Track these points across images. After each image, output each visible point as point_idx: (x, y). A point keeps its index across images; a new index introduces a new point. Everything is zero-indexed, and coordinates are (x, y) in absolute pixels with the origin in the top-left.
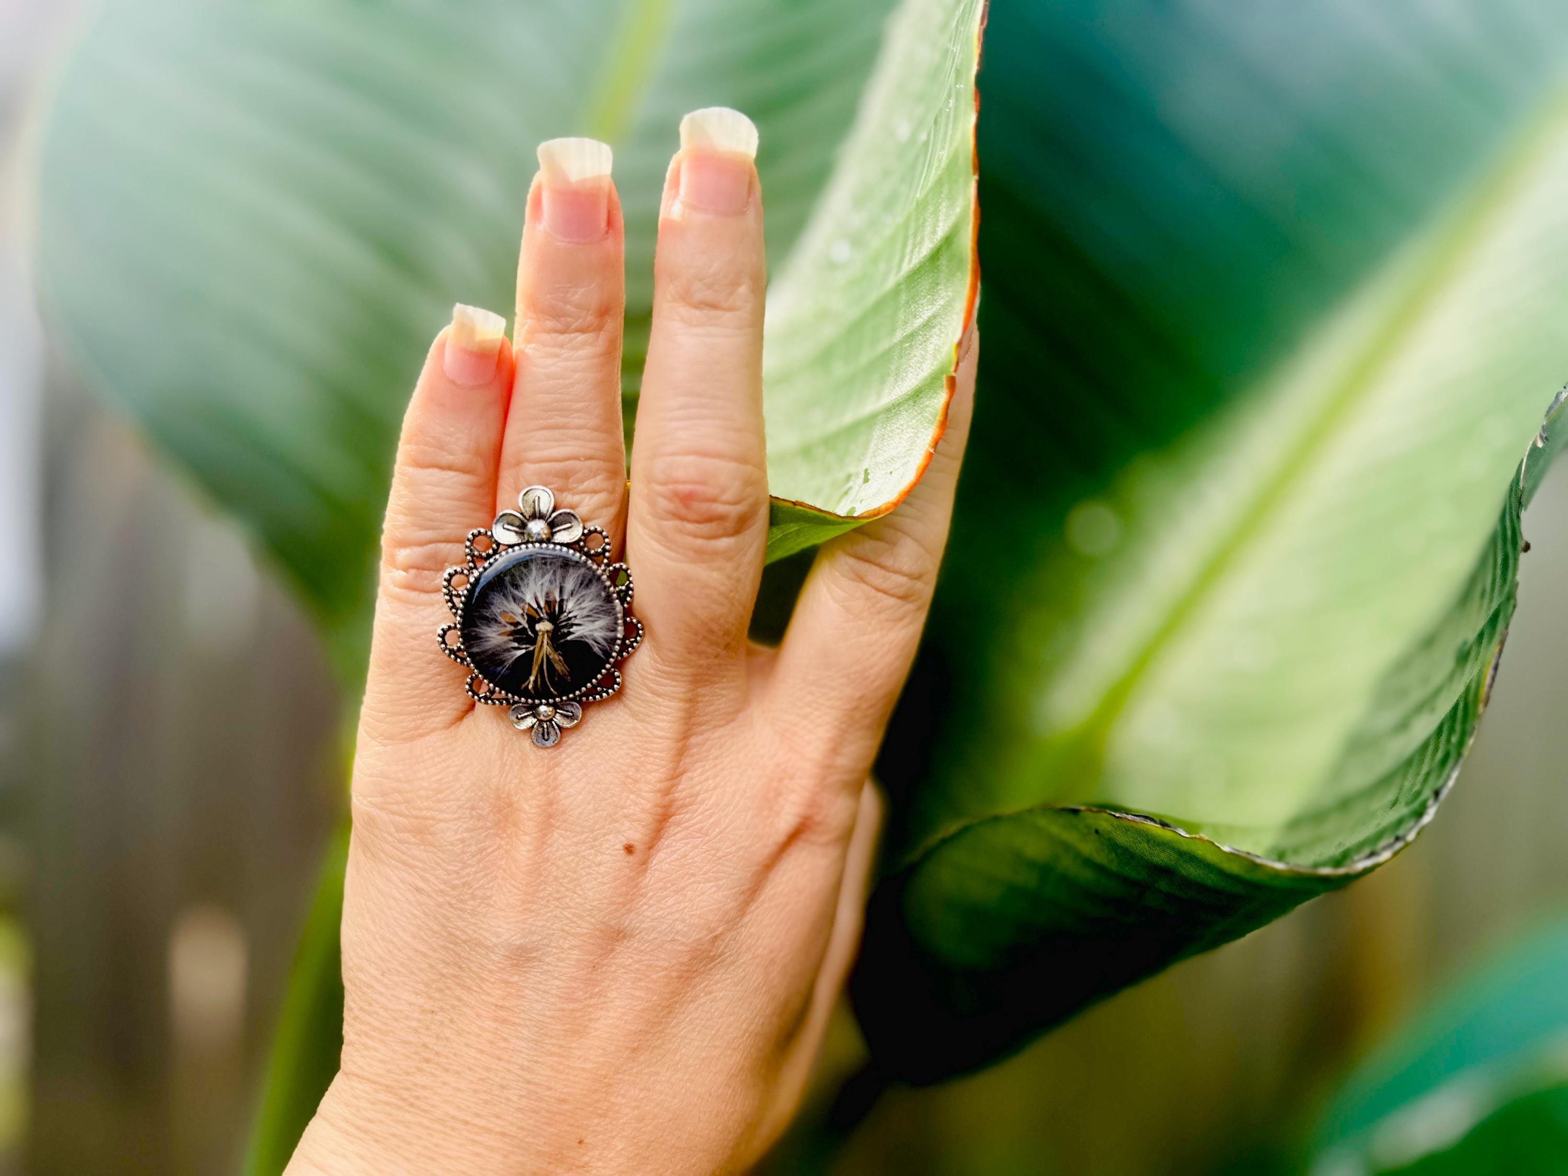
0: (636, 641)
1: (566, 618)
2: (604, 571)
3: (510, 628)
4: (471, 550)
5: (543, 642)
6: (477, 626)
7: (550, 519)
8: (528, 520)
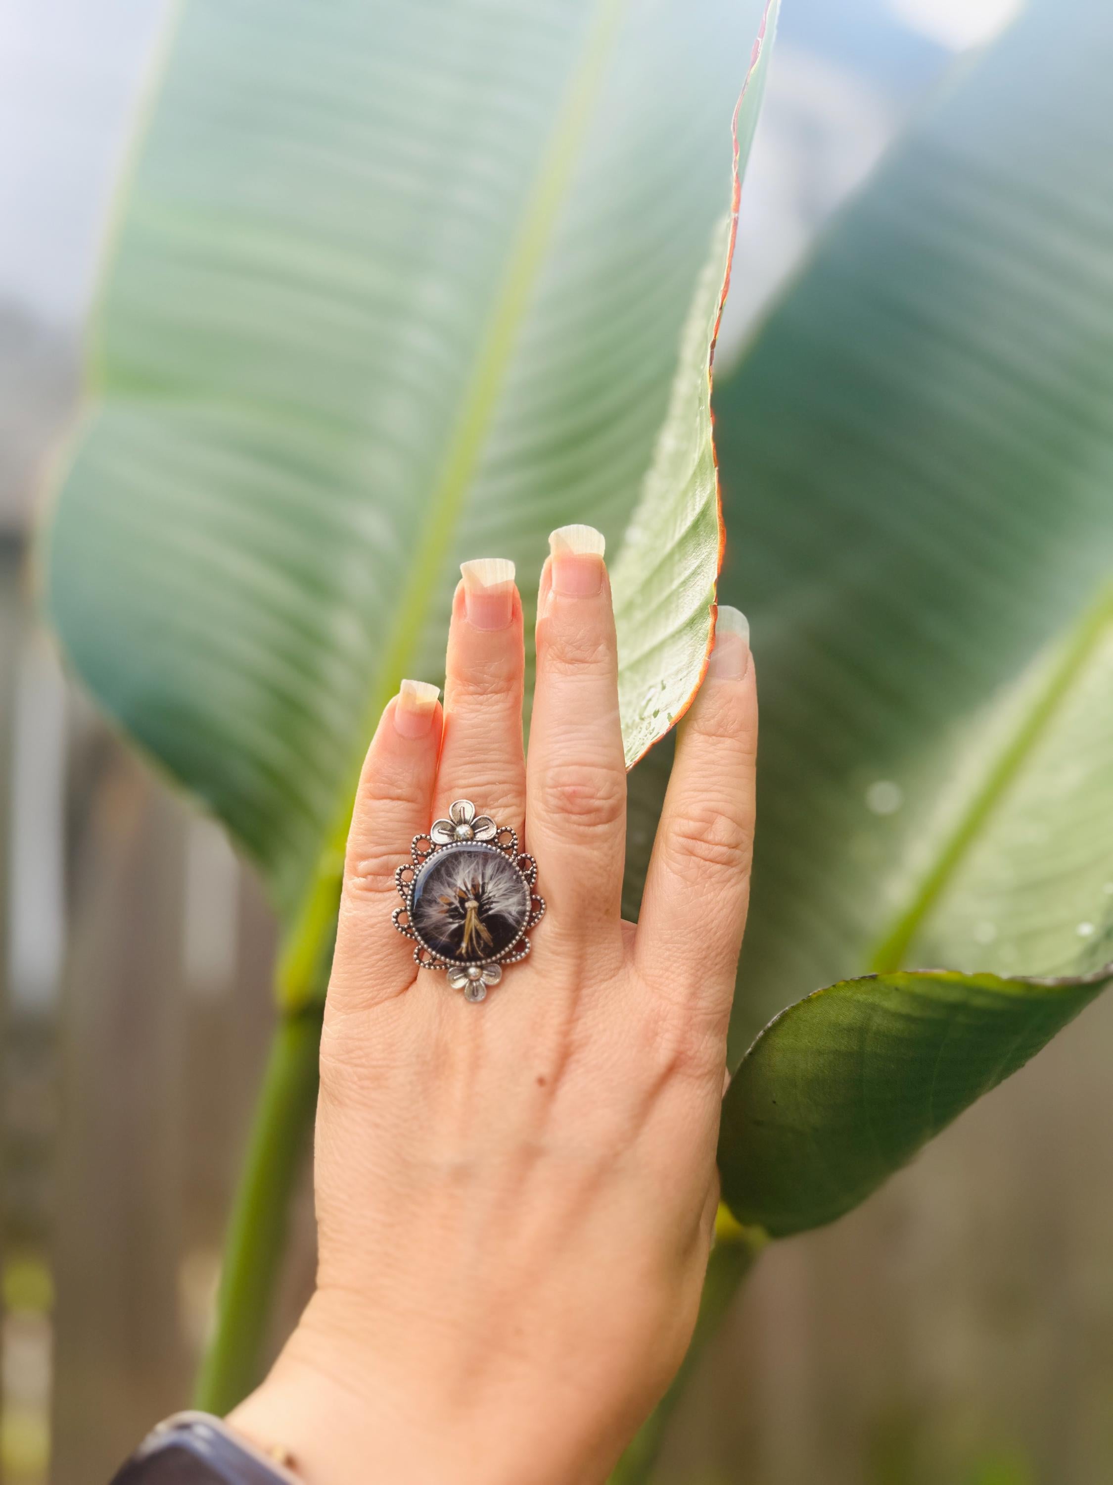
0: (540, 914)
1: (487, 897)
2: (514, 859)
3: (446, 907)
4: (416, 850)
5: (471, 916)
6: (422, 907)
7: (472, 823)
8: (456, 825)
